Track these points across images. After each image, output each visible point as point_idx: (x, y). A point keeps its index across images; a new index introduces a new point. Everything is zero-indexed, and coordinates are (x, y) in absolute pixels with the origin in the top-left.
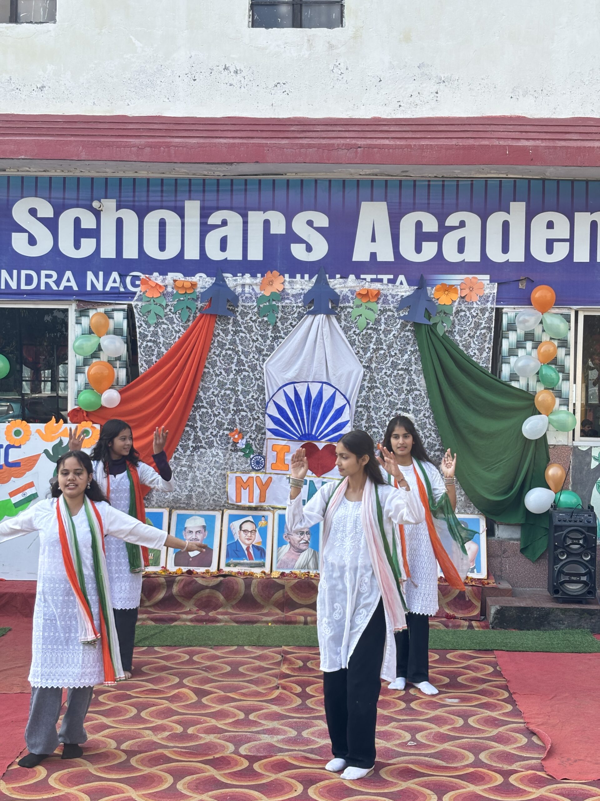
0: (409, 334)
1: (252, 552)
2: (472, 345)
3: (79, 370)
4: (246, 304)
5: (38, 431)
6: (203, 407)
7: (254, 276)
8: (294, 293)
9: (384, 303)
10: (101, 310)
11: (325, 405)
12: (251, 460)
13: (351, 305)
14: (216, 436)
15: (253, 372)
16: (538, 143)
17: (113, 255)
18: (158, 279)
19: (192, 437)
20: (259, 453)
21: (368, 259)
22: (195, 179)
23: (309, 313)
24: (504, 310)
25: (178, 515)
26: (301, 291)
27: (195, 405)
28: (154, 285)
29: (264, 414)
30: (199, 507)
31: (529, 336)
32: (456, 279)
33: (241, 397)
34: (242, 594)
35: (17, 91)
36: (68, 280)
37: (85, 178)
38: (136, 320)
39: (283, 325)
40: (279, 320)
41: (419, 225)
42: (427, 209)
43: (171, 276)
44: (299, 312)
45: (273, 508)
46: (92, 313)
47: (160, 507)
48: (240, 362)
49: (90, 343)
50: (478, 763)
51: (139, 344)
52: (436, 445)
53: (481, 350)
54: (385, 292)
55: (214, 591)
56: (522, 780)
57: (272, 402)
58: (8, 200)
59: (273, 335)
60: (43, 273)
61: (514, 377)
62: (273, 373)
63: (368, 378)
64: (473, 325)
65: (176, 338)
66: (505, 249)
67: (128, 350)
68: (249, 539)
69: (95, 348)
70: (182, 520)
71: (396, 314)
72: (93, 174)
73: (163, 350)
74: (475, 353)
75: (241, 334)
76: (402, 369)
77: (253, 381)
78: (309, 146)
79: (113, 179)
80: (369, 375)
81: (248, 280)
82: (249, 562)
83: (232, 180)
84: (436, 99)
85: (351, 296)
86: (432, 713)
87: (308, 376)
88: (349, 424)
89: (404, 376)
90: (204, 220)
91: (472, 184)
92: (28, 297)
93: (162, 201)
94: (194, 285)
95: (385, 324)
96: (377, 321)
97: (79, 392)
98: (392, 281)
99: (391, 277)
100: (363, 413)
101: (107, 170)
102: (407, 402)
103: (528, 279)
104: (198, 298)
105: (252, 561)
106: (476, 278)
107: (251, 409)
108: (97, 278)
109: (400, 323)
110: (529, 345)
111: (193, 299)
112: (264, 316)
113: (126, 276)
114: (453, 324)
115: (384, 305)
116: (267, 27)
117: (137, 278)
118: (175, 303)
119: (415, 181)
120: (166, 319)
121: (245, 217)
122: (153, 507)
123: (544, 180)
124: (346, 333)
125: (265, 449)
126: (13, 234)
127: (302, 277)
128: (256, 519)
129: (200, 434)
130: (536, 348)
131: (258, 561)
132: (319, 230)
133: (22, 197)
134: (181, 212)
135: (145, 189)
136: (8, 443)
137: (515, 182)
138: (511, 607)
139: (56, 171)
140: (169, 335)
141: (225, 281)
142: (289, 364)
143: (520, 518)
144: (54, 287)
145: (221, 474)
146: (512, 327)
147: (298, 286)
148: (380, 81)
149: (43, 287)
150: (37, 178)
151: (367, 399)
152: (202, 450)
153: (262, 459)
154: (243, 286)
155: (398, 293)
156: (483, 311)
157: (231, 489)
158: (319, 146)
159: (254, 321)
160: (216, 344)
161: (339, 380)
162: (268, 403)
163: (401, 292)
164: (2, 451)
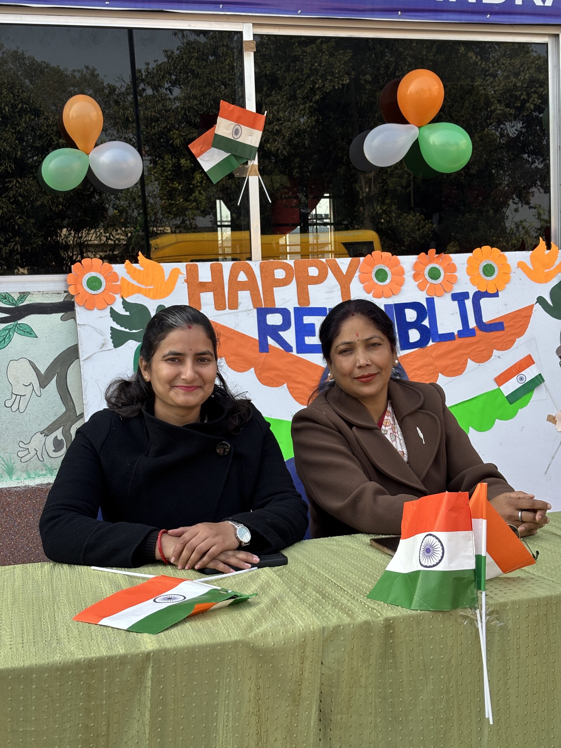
5: (521, 265)
92: (493, 17)
136: (476, 289)
164: (469, 304)
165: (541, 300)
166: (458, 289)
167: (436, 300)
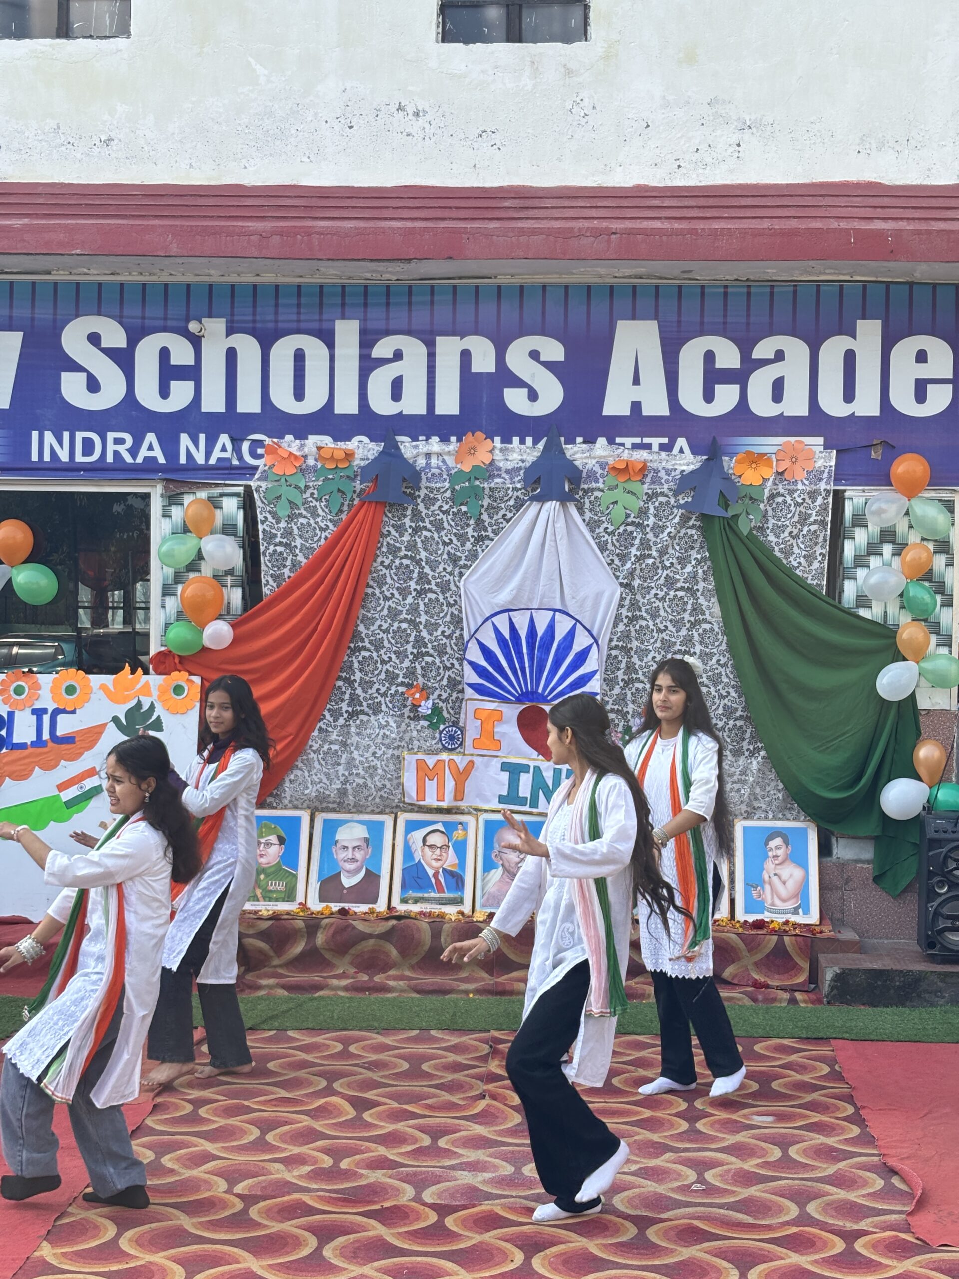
0: (694, 531)
1: (442, 881)
2: (796, 550)
3: (167, 591)
4: (433, 485)
5: (103, 687)
6: (364, 649)
7: (444, 439)
8: (510, 467)
9: (653, 482)
10: (203, 494)
11: (559, 646)
12: (441, 733)
13: (601, 485)
14: (384, 695)
15: (443, 592)
16: (902, 225)
17: (221, 408)
18: (293, 445)
19: (347, 697)
20: (453, 722)
21: (627, 413)
22: (351, 285)
23: (533, 499)
24: (847, 494)
25: (325, 821)
26: (521, 464)
27: (352, 646)
28: (286, 456)
29: (461, 660)
30: (359, 809)
31: (887, 535)
32: (770, 444)
33: (424, 633)
34: (426, 947)
35: (70, 146)
36: (151, 448)
37: (177, 285)
38: (258, 510)
39: (492, 518)
40: (486, 511)
41: (709, 357)
42: (723, 331)
43: (313, 440)
44: (518, 497)
45: (476, 810)
46: (188, 499)
47: (296, 808)
48: (422, 577)
49: (185, 548)
50: (804, 1219)
51: (262, 548)
52: (736, 709)
53: (810, 558)
54: (654, 465)
55: (382, 942)
56: (875, 1246)
57: (473, 640)
58: (55, 320)
59: (475, 534)
60: (111, 436)
61: (863, 601)
62: (477, 597)
63: (627, 602)
64: (796, 518)
65: (320, 540)
66: (849, 395)
67: (245, 559)
68: (437, 860)
69: (193, 555)
70: (330, 828)
71: (672, 500)
72: (189, 278)
73: (300, 557)
74: (800, 563)
75: (425, 533)
76: (682, 588)
77: (444, 607)
78: (534, 232)
79: (221, 285)
80: (629, 598)
81: (435, 444)
82: (437, 895)
83: (410, 287)
84: (737, 154)
85: (600, 471)
86: (731, 1139)
87: (531, 600)
88: (597, 676)
89: (686, 599)
90: (365, 351)
91: (795, 292)
92: (87, 474)
93: (299, 321)
94: (349, 455)
95: (655, 516)
96: (643, 512)
97: (167, 625)
98: (667, 448)
99: (665, 440)
100: (620, 658)
101: (212, 272)
102: (690, 641)
103: (885, 444)
104: (356, 476)
105: (442, 895)
106: (802, 442)
107: (441, 652)
108: (196, 443)
109: (679, 514)
110: (887, 549)
111: (348, 477)
112: (462, 504)
113: (243, 440)
114: (765, 515)
115: (653, 486)
116: (466, 42)
117: (260, 443)
118: (320, 483)
119: (703, 287)
120: (305, 509)
121: (430, 345)
122: (285, 808)
123: (911, 284)
124: (592, 531)
125: (462, 716)
126: (63, 374)
127: (523, 442)
128: (450, 828)
129: (359, 691)
130: (899, 554)
131: (451, 895)
132: (550, 366)
133: (77, 316)
134: (328, 339)
135: (273, 302)
136: (56, 706)
137: (864, 287)
138: (858, 970)
139: (130, 274)
140: (310, 534)
141: (398, 449)
142: (502, 581)
143: (872, 827)
144: (128, 459)
145: (393, 755)
146: (859, 521)
147: (515, 456)
148: (648, 126)
149: (110, 459)
150: (100, 285)
151: (626, 636)
152: (362, 717)
153: (459, 733)
154: (428, 455)
155: (676, 467)
156: (813, 495)
157: (409, 780)
158: (549, 232)
159: (446, 512)
160: (384, 549)
161: (581, 606)
162: (468, 642)
163: (680, 464)
164: (46, 719)
165: (116, 720)
166: (38, 705)
167: (17, 714)
